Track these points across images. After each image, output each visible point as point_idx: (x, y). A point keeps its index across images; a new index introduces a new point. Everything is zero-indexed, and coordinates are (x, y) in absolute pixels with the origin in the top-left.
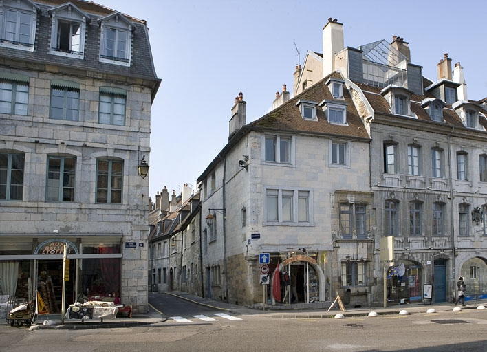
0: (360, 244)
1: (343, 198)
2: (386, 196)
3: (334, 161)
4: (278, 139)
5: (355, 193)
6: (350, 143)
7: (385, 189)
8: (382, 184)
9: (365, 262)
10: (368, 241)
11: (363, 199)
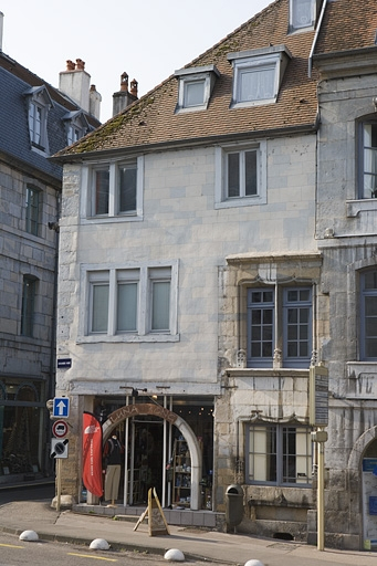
0: (289, 382)
1: (247, 275)
3: (233, 191)
4: (112, 171)
5: (273, 260)
6: (264, 145)
7: (355, 242)
8: (350, 229)
11: (299, 272)
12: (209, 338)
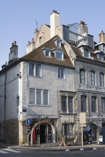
0: (71, 116)
1: (63, 94)
2: (81, 94)
3: (59, 77)
4: (35, 66)
5: (68, 92)
6: (66, 69)
8: (80, 88)
9: (73, 124)
10: (74, 114)
11: (71, 95)
12: (56, 106)
